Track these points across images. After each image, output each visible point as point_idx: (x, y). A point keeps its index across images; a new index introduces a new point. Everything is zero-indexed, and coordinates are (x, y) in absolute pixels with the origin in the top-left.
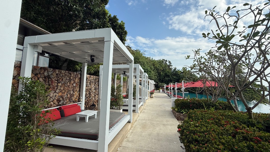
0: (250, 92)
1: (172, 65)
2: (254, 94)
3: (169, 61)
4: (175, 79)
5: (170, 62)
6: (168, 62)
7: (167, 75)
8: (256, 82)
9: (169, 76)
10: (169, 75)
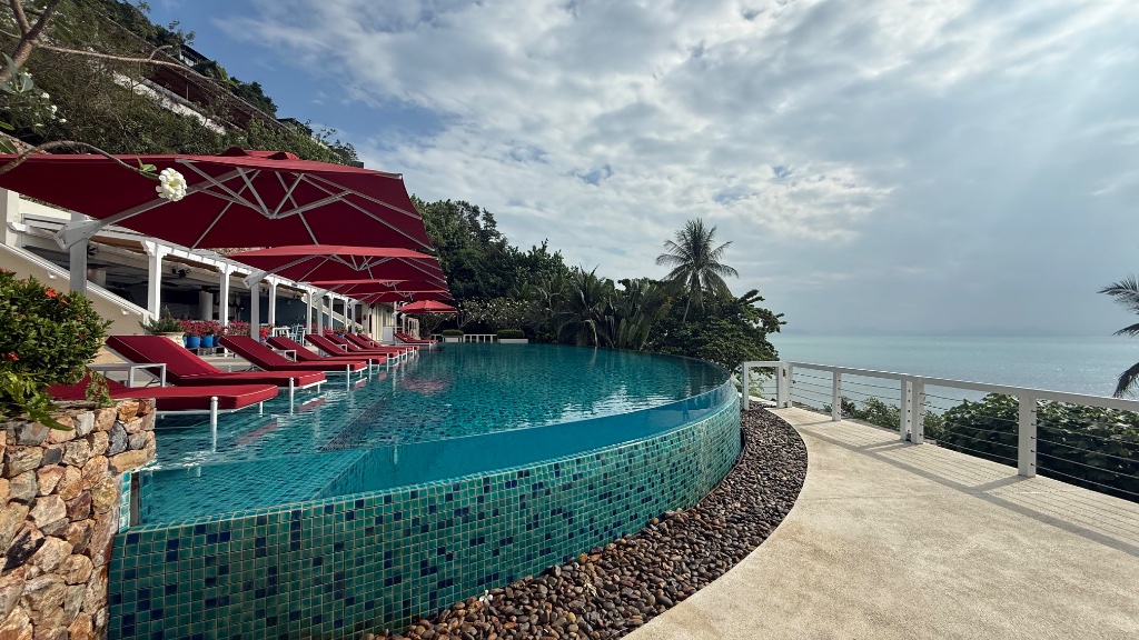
0: (732, 336)
1: (496, 229)
2: (743, 341)
3: (485, 212)
4: (494, 286)
5: (488, 217)
6: (482, 214)
7: (464, 270)
8: (753, 301)
9: (473, 276)
10: (470, 270)
